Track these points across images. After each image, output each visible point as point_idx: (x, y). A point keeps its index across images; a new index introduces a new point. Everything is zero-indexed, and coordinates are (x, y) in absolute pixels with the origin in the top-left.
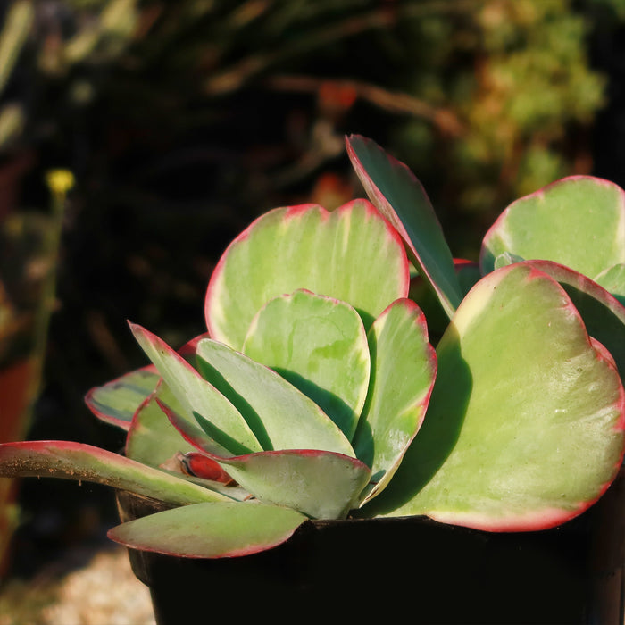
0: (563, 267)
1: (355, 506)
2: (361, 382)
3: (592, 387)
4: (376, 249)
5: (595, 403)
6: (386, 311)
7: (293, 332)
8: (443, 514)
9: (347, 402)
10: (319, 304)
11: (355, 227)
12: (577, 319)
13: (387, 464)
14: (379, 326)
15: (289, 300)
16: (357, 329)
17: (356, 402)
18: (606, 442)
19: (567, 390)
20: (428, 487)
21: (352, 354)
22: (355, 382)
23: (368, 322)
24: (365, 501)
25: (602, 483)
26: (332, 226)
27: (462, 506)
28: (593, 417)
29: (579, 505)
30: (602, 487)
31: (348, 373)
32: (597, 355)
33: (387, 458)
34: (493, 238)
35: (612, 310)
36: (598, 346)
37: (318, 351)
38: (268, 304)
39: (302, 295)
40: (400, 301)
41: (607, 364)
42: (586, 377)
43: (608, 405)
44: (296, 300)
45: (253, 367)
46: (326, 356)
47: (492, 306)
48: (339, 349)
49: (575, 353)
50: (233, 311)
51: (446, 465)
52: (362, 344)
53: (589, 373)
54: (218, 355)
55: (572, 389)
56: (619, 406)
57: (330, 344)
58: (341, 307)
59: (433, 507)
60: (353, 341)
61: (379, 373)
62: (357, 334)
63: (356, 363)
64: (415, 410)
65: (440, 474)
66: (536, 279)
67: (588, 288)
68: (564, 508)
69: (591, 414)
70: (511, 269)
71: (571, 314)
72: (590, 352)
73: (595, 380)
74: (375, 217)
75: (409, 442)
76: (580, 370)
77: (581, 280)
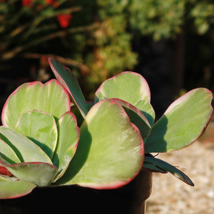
0: (122, 100)
1: (53, 182)
2: (54, 140)
3: (132, 140)
4: (59, 96)
5: (134, 145)
6: (62, 116)
7: (31, 124)
8: (83, 184)
9: (50, 147)
10: (40, 114)
11: (52, 88)
12: (127, 117)
13: (63, 167)
14: (60, 121)
15: (30, 113)
16: (53, 122)
17: (53, 147)
18: (137, 158)
19: (124, 141)
20: (77, 175)
21: (51, 131)
22: (52, 140)
23: (57, 120)
24: (56, 180)
25: (136, 172)
26: (44, 89)
27: (89, 181)
28: (132, 150)
29: (128, 180)
30: (136, 173)
31: (50, 137)
32: (134, 129)
33: (63, 165)
34: (98, 92)
35: (139, 115)
36: (134, 126)
37: (40, 130)
38: (23, 115)
39: (34, 112)
40: (67, 112)
41: (137, 132)
42: (130, 136)
43: (137, 146)
44: (32, 113)
45: (18, 135)
46: (43, 132)
47: (98, 113)
48: (47, 129)
49: (126, 129)
50: (11, 118)
51: (83, 167)
52: (55, 127)
53: (131, 135)
54: (6, 132)
55: (126, 141)
56: (141, 146)
57: (44, 128)
58: (47, 115)
59: (79, 181)
60: (52, 126)
61: (60, 137)
62: (53, 124)
63: (53, 134)
64: (73, 148)
65: (81, 170)
66: (113, 104)
67: (130, 107)
68: (123, 181)
69: (132, 149)
70: (104, 101)
71: (125, 115)
72: (131, 128)
73: (133, 137)
74: (59, 85)
75: (71, 159)
76: (128, 134)
77: (128, 104)
